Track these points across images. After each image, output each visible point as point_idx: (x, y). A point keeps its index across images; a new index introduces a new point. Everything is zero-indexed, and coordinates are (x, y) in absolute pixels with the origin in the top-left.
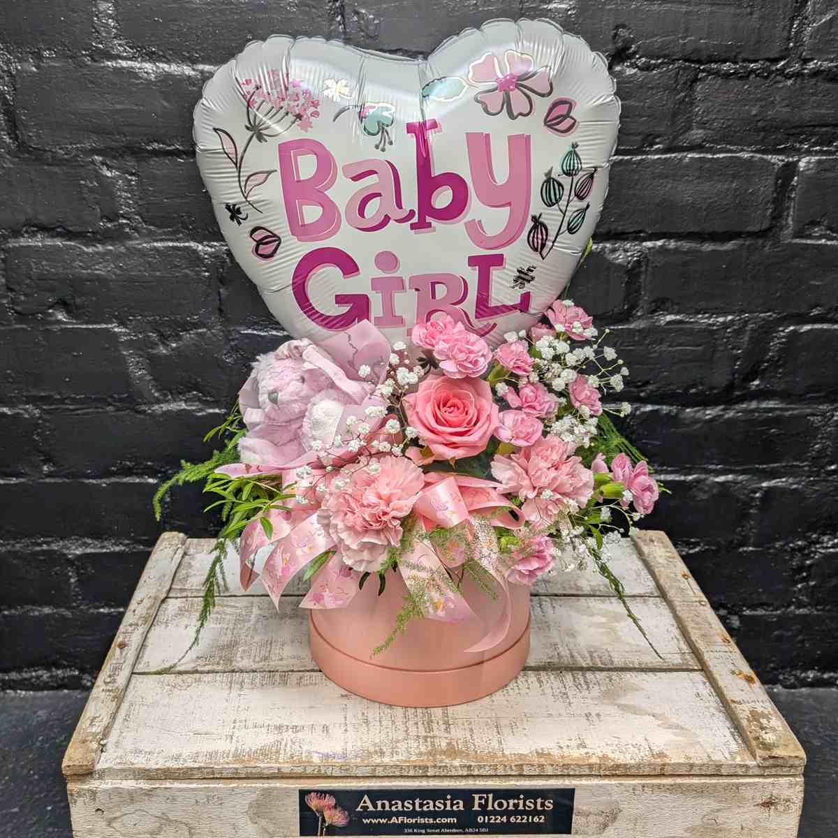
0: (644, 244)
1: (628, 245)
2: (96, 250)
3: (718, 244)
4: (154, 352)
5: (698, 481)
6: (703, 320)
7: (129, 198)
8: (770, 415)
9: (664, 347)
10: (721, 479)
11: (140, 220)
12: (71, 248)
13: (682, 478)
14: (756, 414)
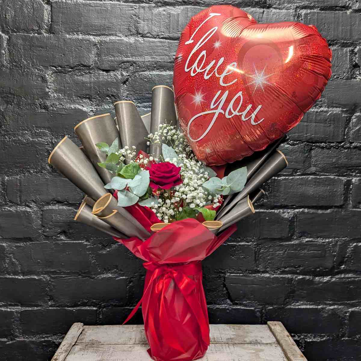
0: (295, 210)
1: (289, 211)
3: (324, 210)
4: (100, 252)
5: (322, 308)
6: (320, 241)
8: (350, 280)
9: (306, 251)
10: (332, 307)
12: (70, 210)
13: (316, 307)
14: (344, 280)
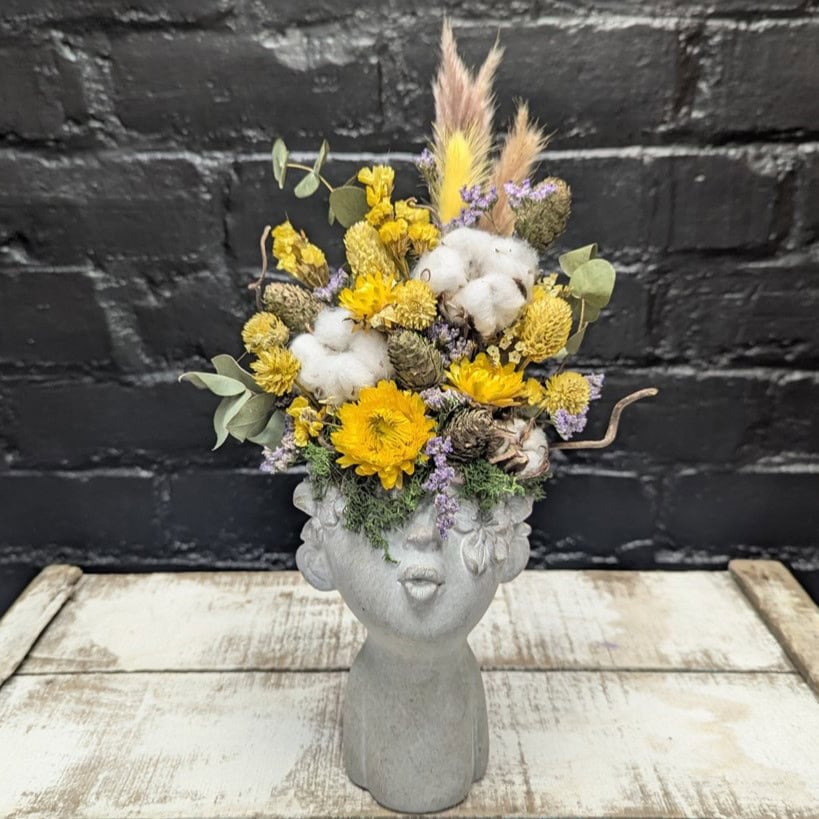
0: (801, 147)
2: (61, 165)
4: (142, 303)
7: (102, 92)
11: (118, 123)
12: (28, 162)
